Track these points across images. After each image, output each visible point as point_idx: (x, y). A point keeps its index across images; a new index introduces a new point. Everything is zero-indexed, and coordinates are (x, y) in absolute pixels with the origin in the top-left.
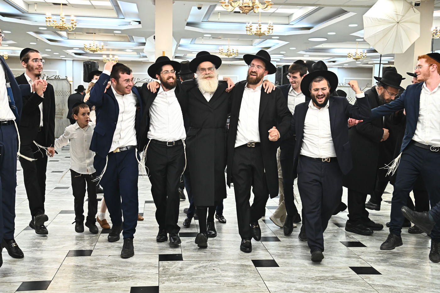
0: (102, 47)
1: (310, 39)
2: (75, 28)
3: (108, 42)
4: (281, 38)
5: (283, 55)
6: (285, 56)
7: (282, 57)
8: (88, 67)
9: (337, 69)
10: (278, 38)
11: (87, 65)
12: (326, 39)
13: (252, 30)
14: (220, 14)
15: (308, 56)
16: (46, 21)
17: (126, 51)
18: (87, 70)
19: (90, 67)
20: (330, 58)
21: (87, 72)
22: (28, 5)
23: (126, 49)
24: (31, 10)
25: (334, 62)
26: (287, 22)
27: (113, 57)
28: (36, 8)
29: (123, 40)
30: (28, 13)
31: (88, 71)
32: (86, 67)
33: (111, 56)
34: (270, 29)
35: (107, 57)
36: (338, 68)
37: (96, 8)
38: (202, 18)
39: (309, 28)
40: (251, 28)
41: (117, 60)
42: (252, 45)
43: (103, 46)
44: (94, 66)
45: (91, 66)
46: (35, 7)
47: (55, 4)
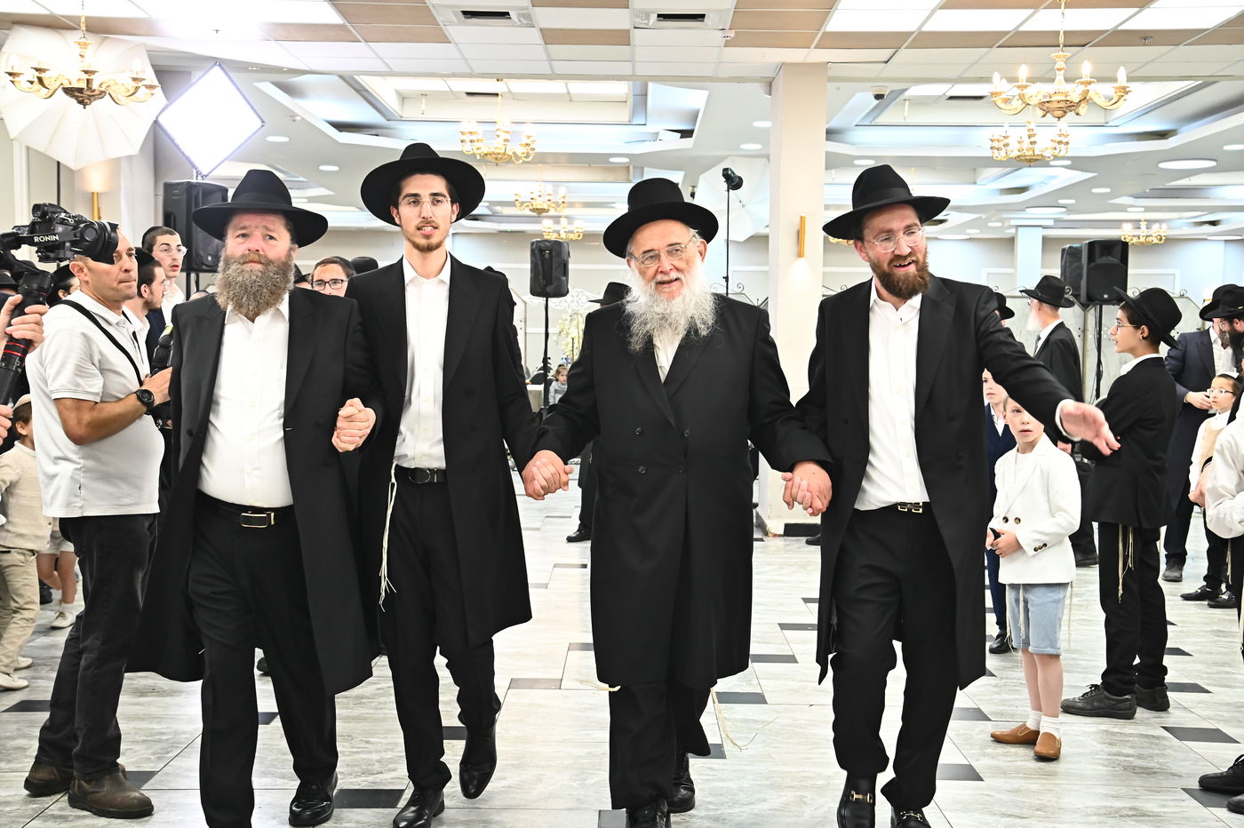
0: (563, 200)
1: (1162, 165)
2: (531, 157)
3: (570, 184)
4: (1078, 163)
5: (1064, 210)
6: (1071, 210)
7: (1063, 213)
8: (544, 255)
9: (1223, 243)
10: (1069, 163)
11: (542, 251)
12: (1213, 164)
13: (1009, 148)
14: (909, 105)
15: (1143, 209)
16: (462, 141)
17: (613, 207)
18: (540, 263)
19: (547, 256)
20: (1200, 213)
21: (541, 268)
22: (403, 98)
23: (613, 203)
24: (410, 112)
25: (1213, 223)
26: (1101, 120)
27: (569, 224)
28: (423, 107)
29: (611, 178)
30: (401, 120)
31: (543, 268)
32: (538, 256)
33: (564, 221)
34: (1060, 143)
35: (555, 223)
36: (1226, 241)
37: (574, 99)
38: (860, 118)
39: (1162, 135)
40: (1006, 141)
41: (580, 231)
42: (975, 183)
43: (564, 197)
44: (559, 253)
45: (551, 253)
46: (421, 104)
47: (468, 94)
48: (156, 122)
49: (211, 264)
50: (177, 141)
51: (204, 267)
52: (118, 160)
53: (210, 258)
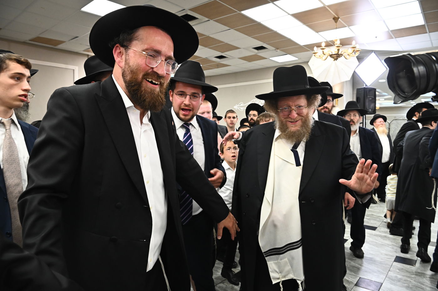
48: (354, 71)
49: (371, 112)
50: (360, 77)
51: (369, 113)
52: (343, 82)
53: (370, 110)
